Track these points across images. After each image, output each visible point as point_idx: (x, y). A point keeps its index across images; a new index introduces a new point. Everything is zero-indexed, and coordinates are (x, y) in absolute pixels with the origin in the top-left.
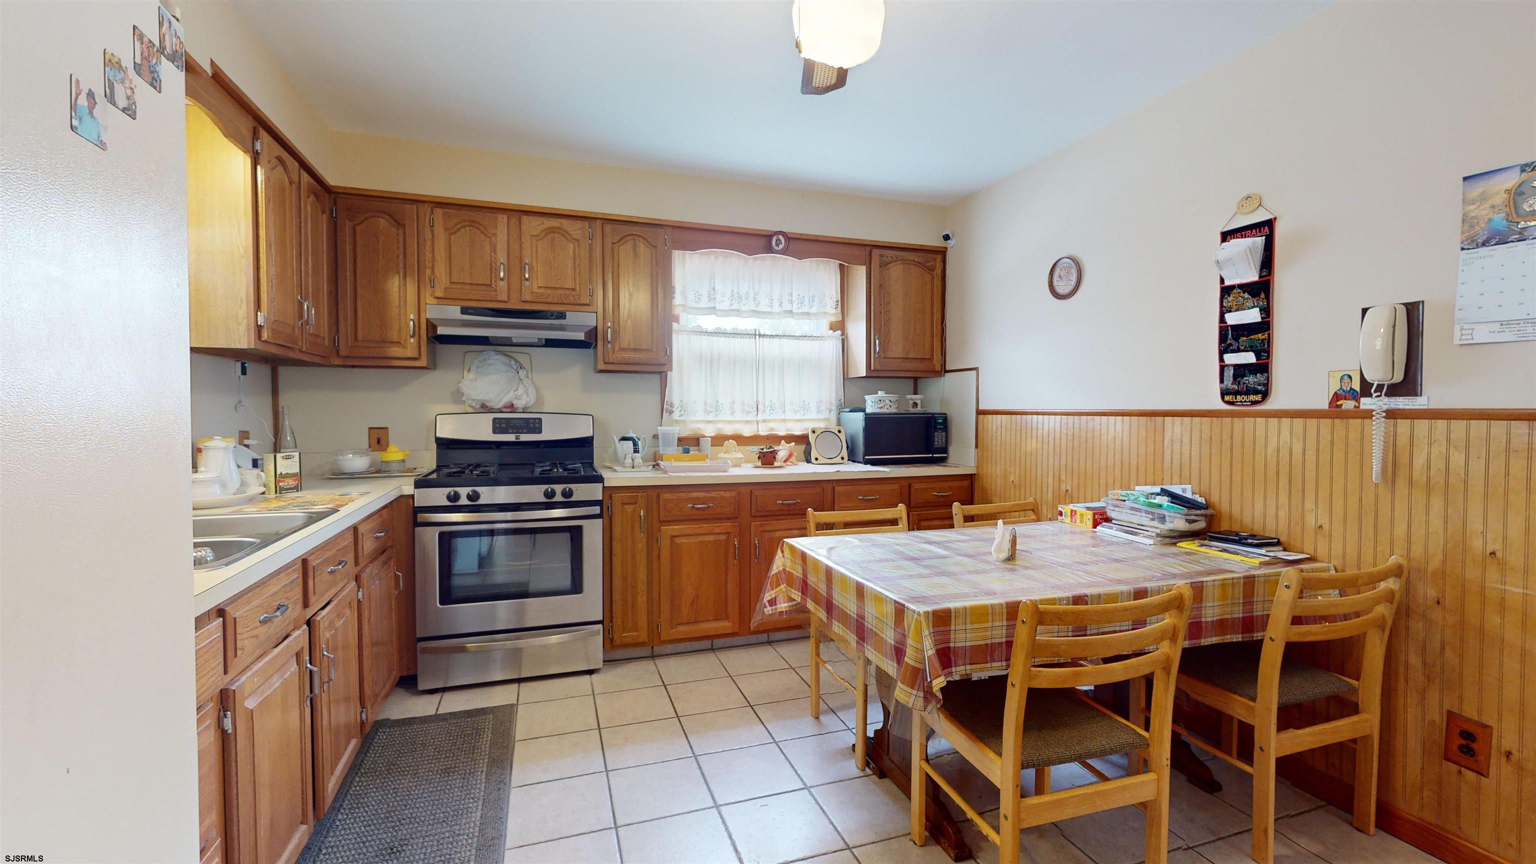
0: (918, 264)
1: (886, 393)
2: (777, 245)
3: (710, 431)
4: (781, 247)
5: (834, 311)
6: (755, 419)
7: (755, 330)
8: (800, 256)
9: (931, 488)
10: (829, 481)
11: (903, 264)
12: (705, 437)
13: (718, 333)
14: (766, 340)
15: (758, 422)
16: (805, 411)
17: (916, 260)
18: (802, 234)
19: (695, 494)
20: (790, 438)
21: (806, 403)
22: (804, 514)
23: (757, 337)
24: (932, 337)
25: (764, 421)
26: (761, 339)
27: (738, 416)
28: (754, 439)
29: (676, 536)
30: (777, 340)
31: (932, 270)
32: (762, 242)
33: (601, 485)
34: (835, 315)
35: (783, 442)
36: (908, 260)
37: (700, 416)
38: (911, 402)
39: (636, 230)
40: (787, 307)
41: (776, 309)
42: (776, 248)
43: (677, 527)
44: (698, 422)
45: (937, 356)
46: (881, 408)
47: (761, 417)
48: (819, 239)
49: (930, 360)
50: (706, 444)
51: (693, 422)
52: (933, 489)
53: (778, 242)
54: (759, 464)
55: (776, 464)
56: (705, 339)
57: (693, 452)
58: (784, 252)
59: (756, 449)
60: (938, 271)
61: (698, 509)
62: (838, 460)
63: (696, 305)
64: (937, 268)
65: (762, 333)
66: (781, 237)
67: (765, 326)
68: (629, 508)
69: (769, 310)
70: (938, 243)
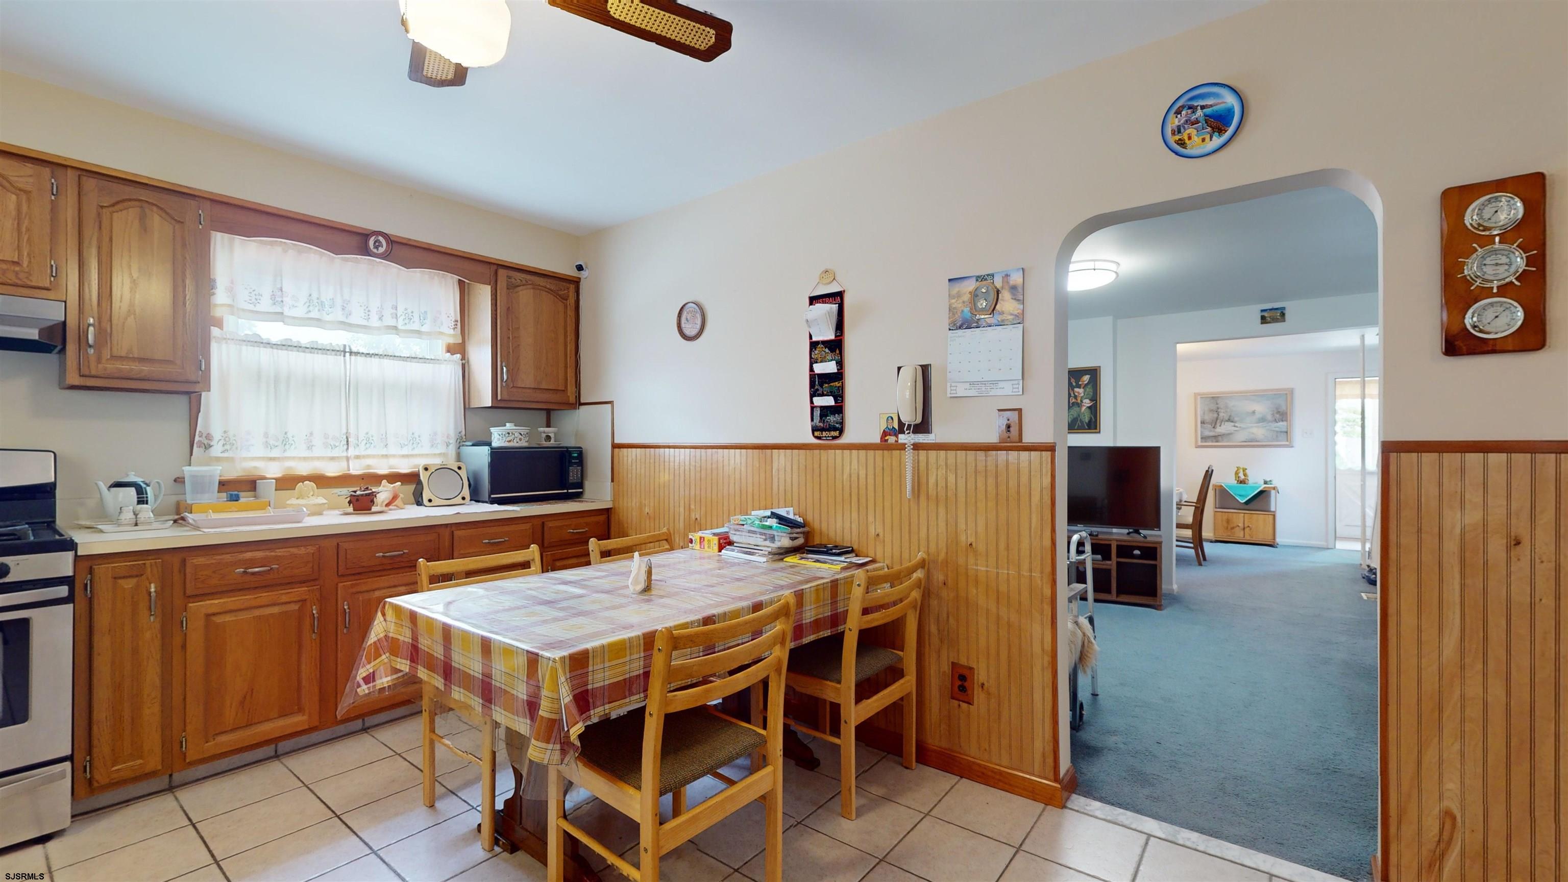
0: (550, 291)
1: (515, 426)
2: (377, 247)
3: (274, 471)
4: (381, 250)
5: (452, 332)
6: (345, 454)
7: (345, 346)
8: (408, 264)
9: (566, 526)
10: (446, 525)
11: (533, 289)
12: (264, 478)
13: (286, 346)
14: (360, 359)
15: (348, 459)
16: (415, 445)
17: (548, 287)
18: (410, 239)
19: (249, 555)
20: (393, 478)
21: (416, 435)
22: (413, 566)
23: (348, 354)
24: (566, 367)
25: (357, 457)
26: (353, 357)
27: (318, 451)
28: (343, 480)
29: (214, 614)
30: (375, 360)
31: (565, 298)
32: (354, 241)
33: (70, 555)
34: (454, 336)
35: (384, 482)
36: (539, 285)
37: (259, 451)
38: (544, 435)
39: (144, 195)
40: (392, 323)
41: (374, 322)
42: (375, 251)
43: (216, 602)
44: (253, 459)
45: (571, 389)
46: (510, 441)
47: (352, 452)
48: (433, 248)
49: (564, 391)
50: (267, 490)
51: (245, 459)
52: (569, 526)
53: (377, 245)
54: (351, 509)
55: (374, 509)
56: (265, 354)
57: (246, 498)
58: (385, 256)
59: (345, 492)
60: (572, 300)
61: (253, 574)
62: (458, 500)
63: (251, 307)
64: (570, 297)
65: (354, 349)
66: (381, 238)
67: (359, 342)
68: (128, 584)
69: (364, 323)
70: (572, 272)
